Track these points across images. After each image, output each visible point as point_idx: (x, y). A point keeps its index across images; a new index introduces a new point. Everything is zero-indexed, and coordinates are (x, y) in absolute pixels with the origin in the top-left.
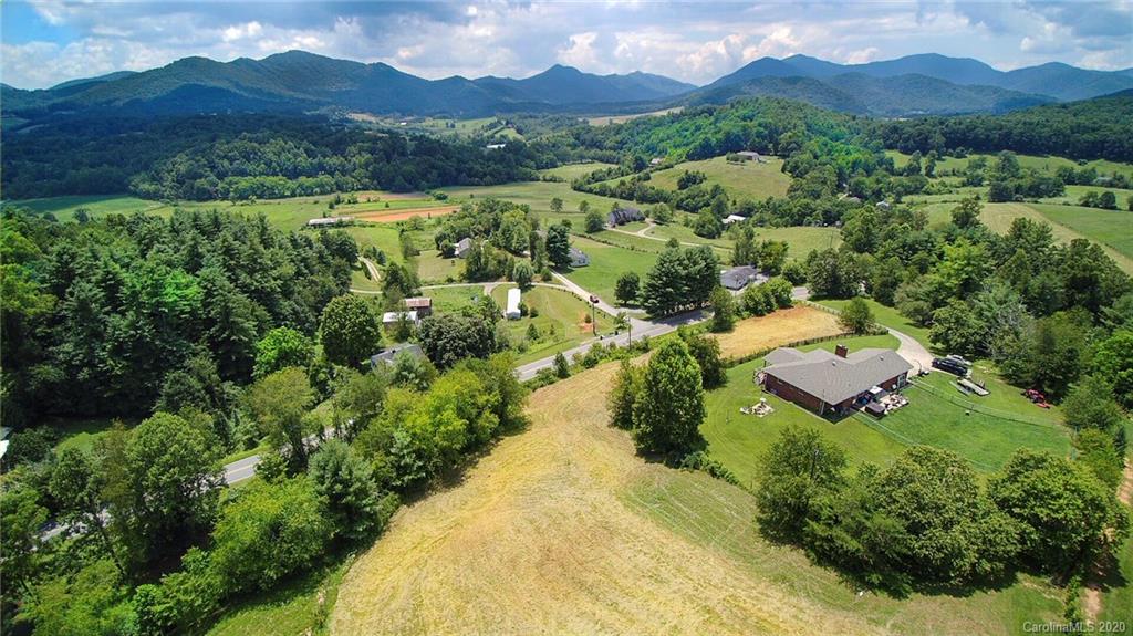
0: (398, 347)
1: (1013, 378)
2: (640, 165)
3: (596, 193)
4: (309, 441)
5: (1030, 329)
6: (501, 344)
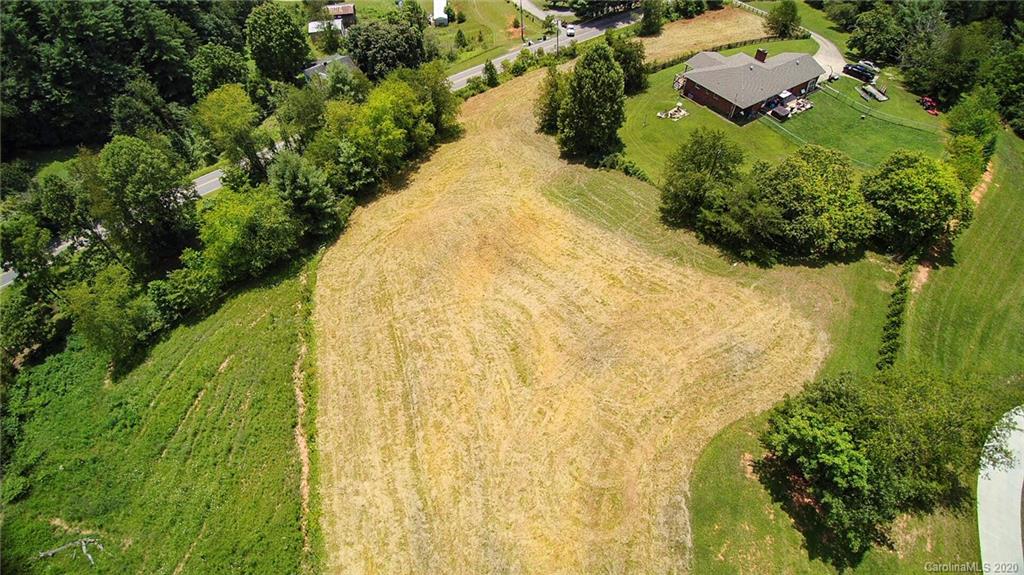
0: (328, 59)
4: (263, 155)
6: (430, 53)
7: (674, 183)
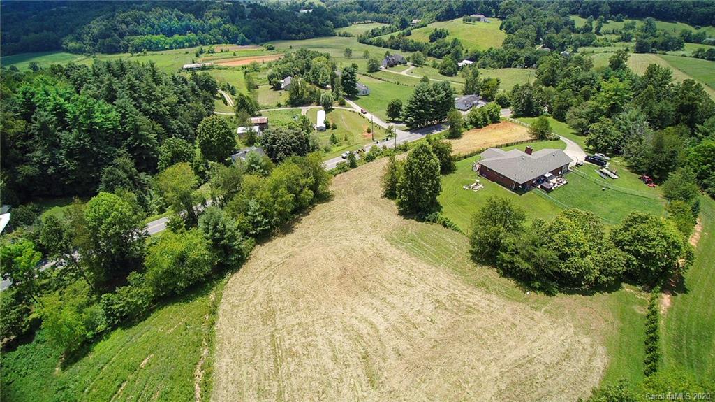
0: (248, 149)
1: (635, 168)
2: (404, 25)
3: (374, 45)
4: (197, 208)
5: (650, 137)
6: (313, 147)
7: (479, 233)
